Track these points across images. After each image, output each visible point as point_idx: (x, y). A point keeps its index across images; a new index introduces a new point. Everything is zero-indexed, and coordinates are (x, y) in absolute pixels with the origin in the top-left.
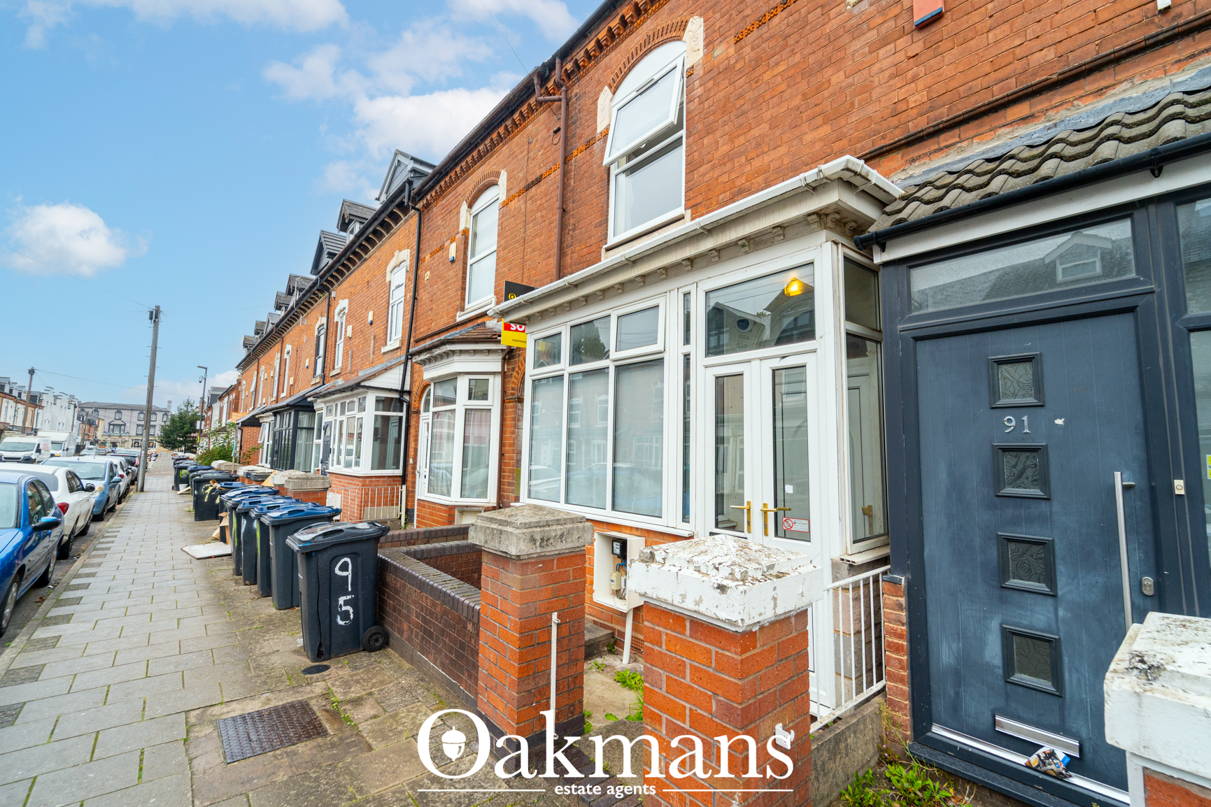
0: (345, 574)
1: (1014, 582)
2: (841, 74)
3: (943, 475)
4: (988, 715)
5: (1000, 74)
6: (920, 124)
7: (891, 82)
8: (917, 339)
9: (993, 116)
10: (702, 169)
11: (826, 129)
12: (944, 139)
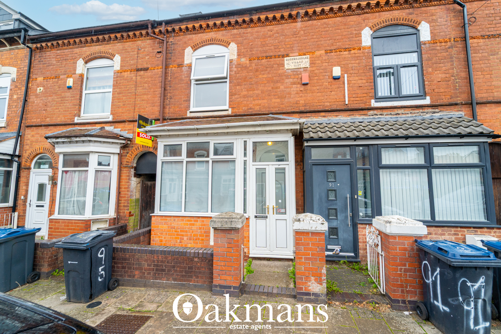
0: (102, 256)
1: (330, 218)
2: (283, 86)
3: (318, 196)
4: (325, 246)
5: (320, 104)
6: (302, 109)
7: (296, 95)
8: (313, 165)
9: (318, 113)
10: (236, 96)
11: (278, 100)
12: (308, 115)
